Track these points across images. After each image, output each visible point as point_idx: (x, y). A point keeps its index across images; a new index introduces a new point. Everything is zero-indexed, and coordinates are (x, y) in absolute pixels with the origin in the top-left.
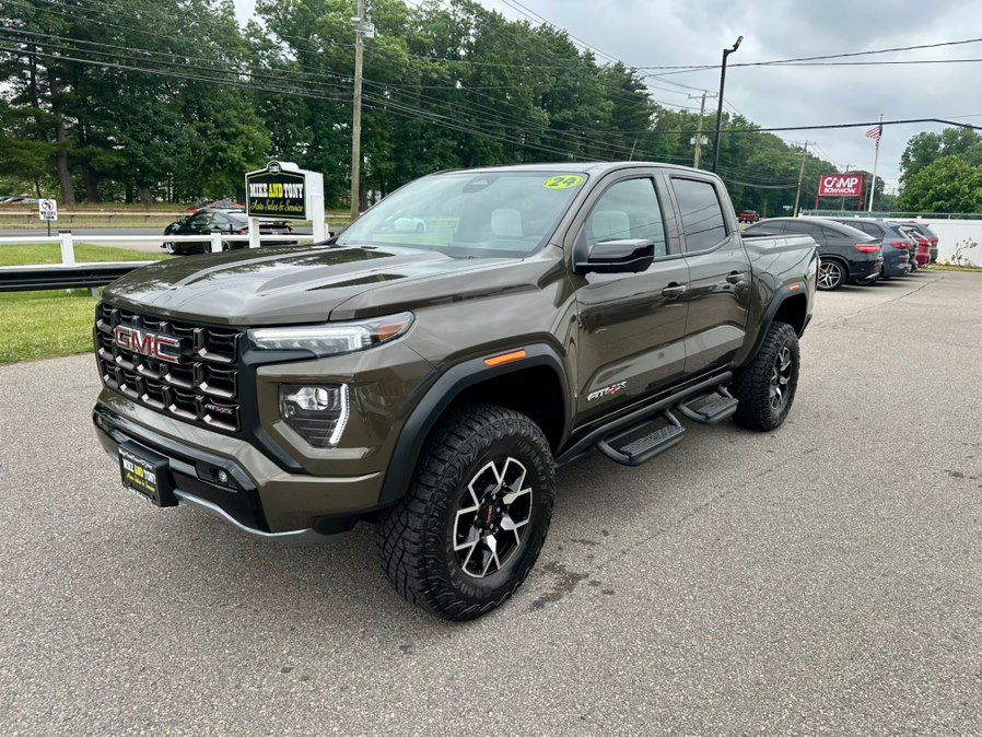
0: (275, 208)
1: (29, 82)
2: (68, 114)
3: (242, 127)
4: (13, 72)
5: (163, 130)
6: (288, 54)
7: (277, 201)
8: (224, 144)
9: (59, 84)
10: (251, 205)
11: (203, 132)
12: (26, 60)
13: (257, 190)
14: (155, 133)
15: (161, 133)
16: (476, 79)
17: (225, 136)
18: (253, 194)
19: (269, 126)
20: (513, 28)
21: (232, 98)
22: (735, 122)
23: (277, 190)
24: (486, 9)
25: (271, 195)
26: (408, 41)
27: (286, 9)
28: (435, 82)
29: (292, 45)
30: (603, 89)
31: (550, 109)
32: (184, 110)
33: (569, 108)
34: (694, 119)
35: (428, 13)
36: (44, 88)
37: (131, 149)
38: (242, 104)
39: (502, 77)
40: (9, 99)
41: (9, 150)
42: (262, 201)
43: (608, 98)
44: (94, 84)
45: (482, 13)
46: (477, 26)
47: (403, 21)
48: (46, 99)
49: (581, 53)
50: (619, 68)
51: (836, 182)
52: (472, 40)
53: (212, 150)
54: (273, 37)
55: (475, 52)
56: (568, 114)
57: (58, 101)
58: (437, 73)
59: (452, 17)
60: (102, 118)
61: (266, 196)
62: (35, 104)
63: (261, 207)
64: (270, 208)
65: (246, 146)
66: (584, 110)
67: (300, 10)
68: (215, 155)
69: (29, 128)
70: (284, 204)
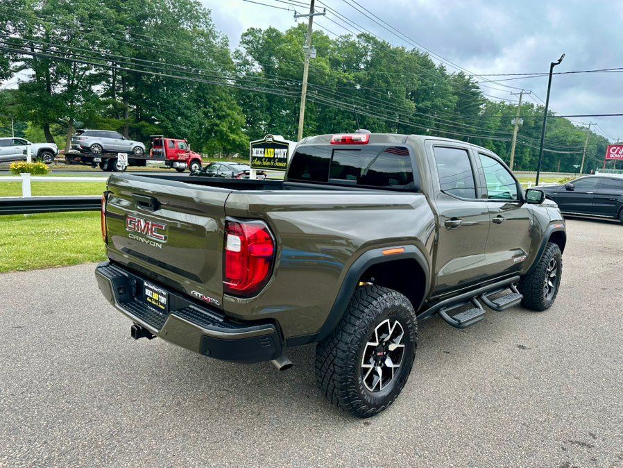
0: (268, 164)
1: (111, 85)
2: (131, 103)
3: (229, 112)
4: (103, 79)
5: (183, 113)
6: (257, 68)
7: (269, 159)
8: (218, 122)
9: (127, 86)
10: (252, 161)
11: (206, 114)
12: (110, 73)
13: (257, 152)
14: (179, 115)
15: (182, 114)
16: (370, 83)
17: (219, 117)
18: (254, 155)
19: (244, 112)
20: (395, 52)
21: (224, 94)
22: (538, 109)
23: (270, 153)
24: (379, 40)
25: (266, 156)
26: (330, 59)
27: (258, 42)
28: (345, 85)
29: (261, 63)
30: (451, 89)
31: (416, 101)
32: (196, 101)
33: (428, 100)
34: (510, 107)
35: (343, 43)
36: (119, 88)
37: (164, 124)
38: (229, 97)
39: (387, 82)
40: (99, 94)
41: (98, 124)
42: (260, 159)
43: (454, 94)
44: (148, 86)
45: (376, 42)
46: (372, 50)
47: (326, 48)
48: (120, 95)
49: (437, 66)
50: (461, 76)
51: (619, 150)
52: (369, 59)
53: (211, 125)
54: (250, 58)
55: (371, 66)
56: (428, 103)
57: (126, 96)
58: (347, 79)
59: (357, 45)
60: (150, 106)
61: (262, 156)
62: (114, 98)
63: (259, 163)
64: (264, 163)
65: (231, 123)
66: (438, 101)
67: (267, 42)
68: (213, 129)
69: (109, 111)
70: (274, 161)
